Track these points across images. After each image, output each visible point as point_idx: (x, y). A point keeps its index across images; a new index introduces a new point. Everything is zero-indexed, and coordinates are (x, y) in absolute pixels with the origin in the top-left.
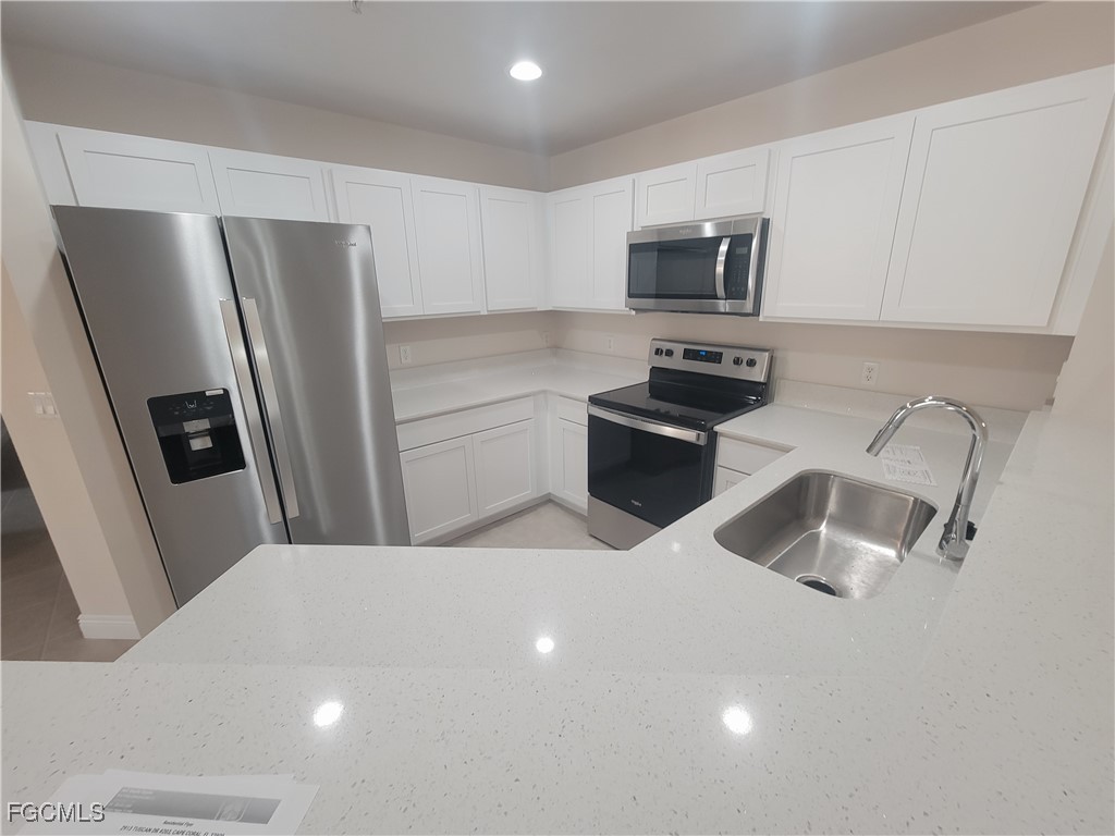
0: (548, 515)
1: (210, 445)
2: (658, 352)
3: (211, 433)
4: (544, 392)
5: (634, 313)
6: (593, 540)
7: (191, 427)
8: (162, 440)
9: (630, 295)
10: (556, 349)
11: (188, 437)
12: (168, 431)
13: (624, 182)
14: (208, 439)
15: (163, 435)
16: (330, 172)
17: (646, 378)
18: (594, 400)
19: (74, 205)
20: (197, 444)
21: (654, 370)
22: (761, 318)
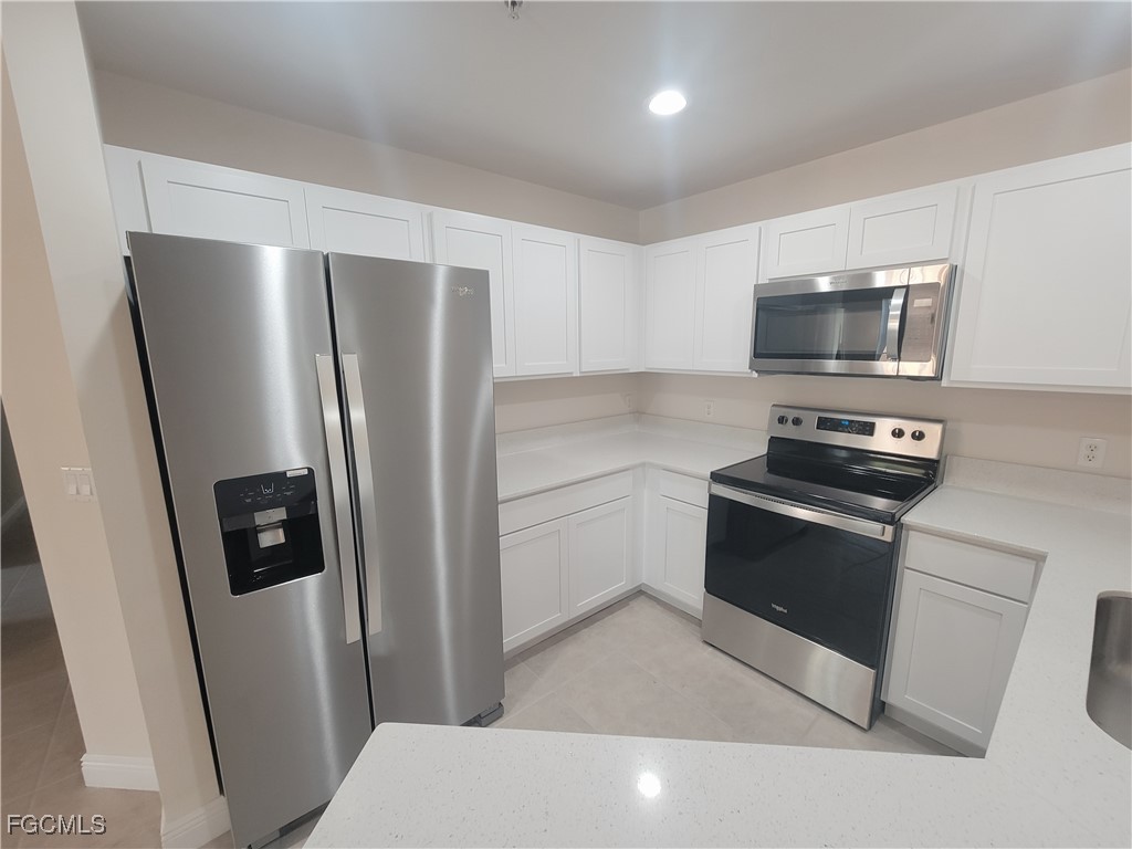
0: (643, 612)
1: (283, 540)
2: (782, 420)
3: (284, 524)
4: (643, 465)
5: (755, 375)
6: (711, 649)
7: (261, 518)
8: (226, 536)
9: (757, 354)
10: (639, 414)
11: (256, 530)
12: (235, 524)
13: (749, 231)
14: (281, 531)
15: (227, 529)
16: (430, 215)
17: (764, 450)
18: (717, 477)
19: (146, 231)
20: (269, 539)
21: (773, 441)
22: (944, 383)
